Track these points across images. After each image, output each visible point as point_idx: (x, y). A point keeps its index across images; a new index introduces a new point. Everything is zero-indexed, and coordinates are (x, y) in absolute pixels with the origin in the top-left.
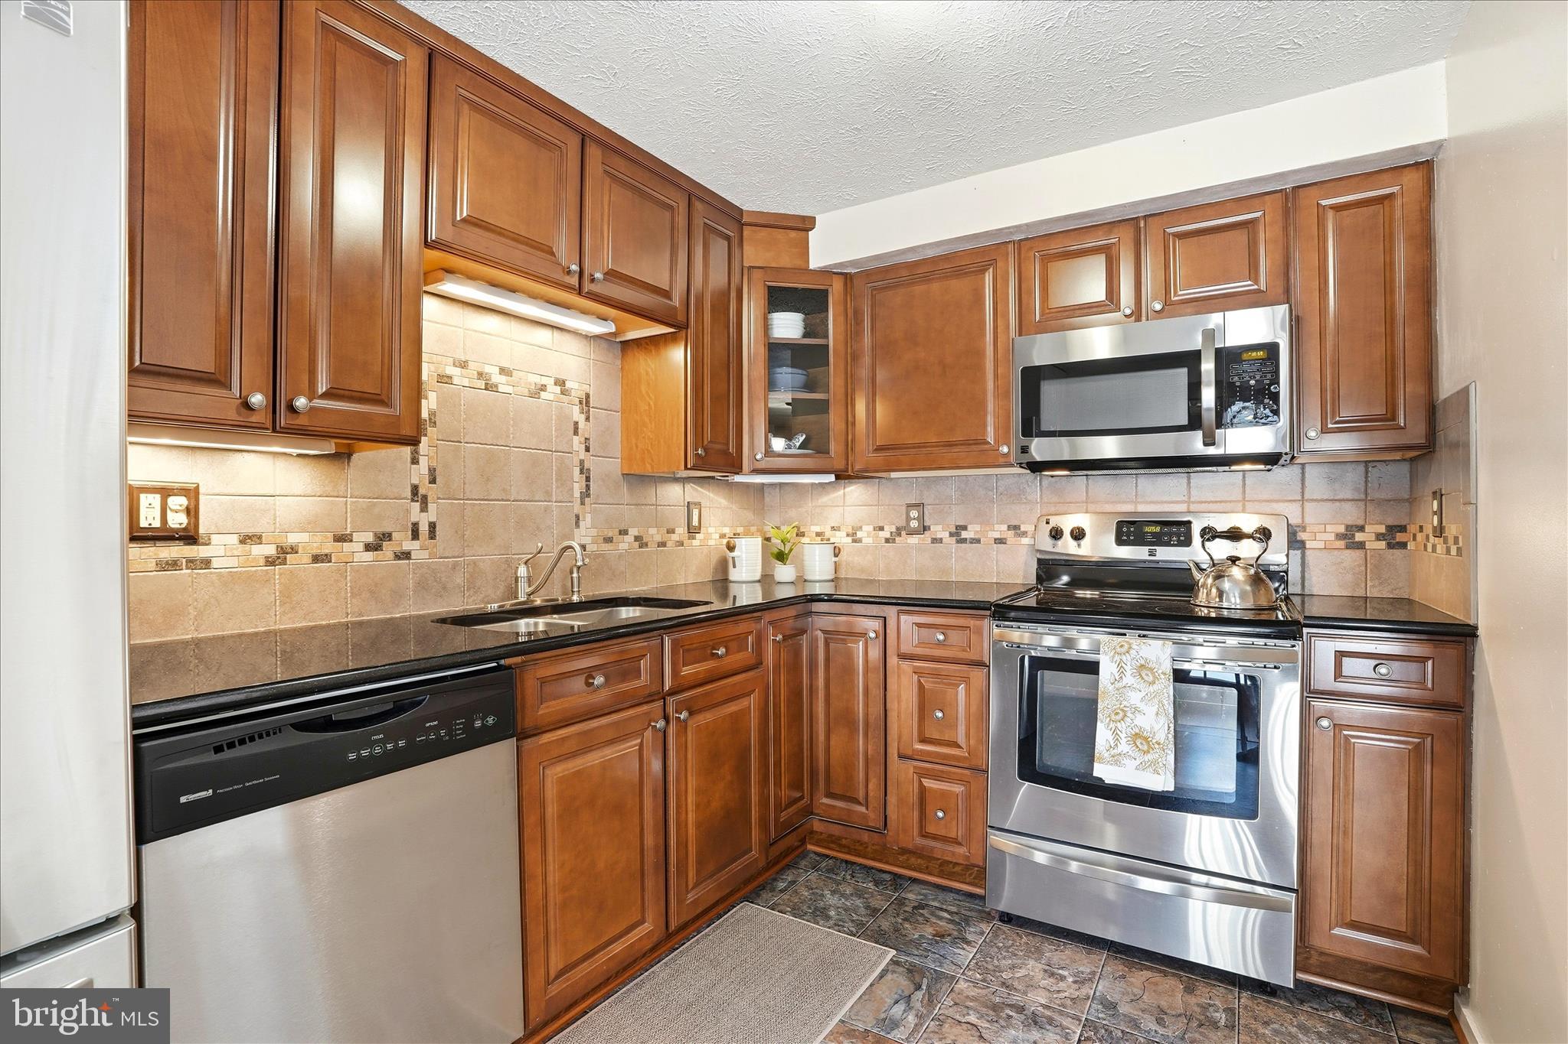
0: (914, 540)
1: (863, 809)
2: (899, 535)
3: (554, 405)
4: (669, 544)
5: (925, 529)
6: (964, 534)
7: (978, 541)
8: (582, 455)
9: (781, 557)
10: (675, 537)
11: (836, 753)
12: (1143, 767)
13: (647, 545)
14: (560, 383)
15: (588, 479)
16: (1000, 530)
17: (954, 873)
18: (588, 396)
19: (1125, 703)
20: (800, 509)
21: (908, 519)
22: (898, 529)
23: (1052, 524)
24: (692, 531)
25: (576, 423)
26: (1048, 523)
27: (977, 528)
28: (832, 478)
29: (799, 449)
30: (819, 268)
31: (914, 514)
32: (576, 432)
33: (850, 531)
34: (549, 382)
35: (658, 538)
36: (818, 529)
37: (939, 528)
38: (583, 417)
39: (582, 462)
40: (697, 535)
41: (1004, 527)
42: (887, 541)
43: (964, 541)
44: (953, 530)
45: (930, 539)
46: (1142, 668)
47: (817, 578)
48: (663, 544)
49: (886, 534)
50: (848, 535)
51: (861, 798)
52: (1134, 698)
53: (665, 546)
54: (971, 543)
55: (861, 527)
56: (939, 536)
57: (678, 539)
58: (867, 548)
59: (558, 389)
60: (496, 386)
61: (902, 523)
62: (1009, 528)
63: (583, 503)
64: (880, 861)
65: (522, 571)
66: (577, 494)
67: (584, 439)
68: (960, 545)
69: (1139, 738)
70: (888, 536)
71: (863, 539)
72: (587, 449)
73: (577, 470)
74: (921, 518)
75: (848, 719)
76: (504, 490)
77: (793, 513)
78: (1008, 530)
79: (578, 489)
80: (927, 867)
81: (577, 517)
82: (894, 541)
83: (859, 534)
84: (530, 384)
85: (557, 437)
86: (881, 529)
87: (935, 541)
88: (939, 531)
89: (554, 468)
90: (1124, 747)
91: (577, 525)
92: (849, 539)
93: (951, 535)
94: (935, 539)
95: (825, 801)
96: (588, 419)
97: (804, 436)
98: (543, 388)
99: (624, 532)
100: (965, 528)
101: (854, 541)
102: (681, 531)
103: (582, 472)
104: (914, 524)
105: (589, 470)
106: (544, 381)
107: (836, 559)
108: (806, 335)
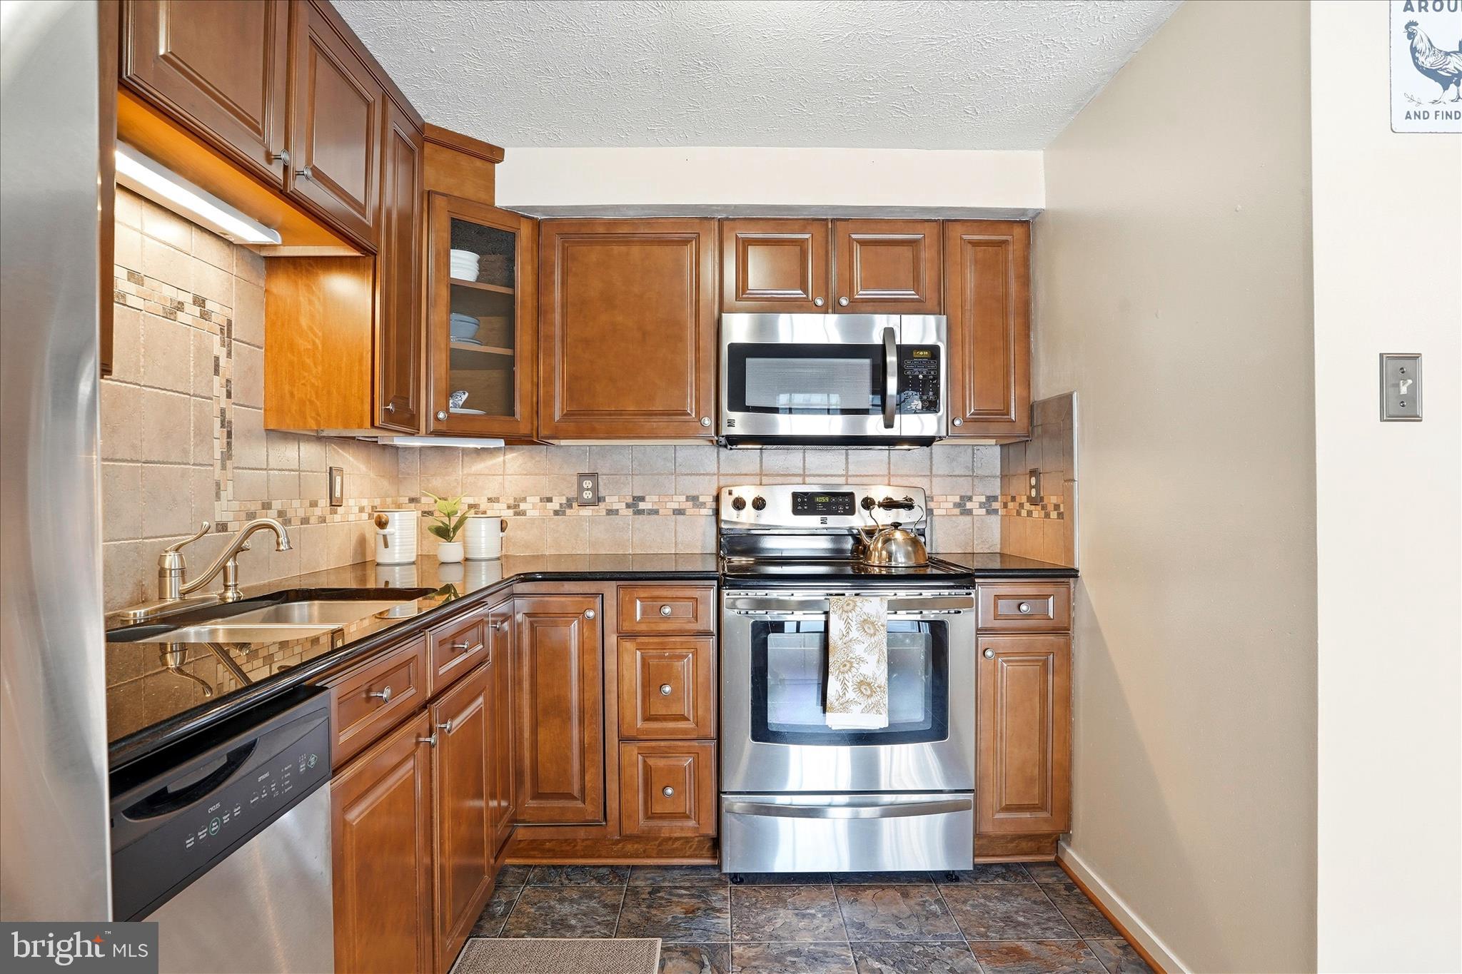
0: (587, 512)
1: (579, 804)
2: (570, 506)
3: (192, 332)
4: (313, 520)
5: (598, 500)
6: (642, 506)
7: (656, 512)
8: (224, 402)
9: (444, 533)
10: (318, 511)
11: (545, 749)
12: (867, 710)
13: (290, 522)
14: (200, 302)
15: (229, 435)
16: (679, 501)
17: (674, 849)
18: (229, 323)
19: (851, 655)
20: (447, 478)
21: (581, 489)
22: (568, 500)
23: (735, 495)
24: (335, 504)
25: (217, 359)
26: (730, 493)
27: (655, 498)
28: (501, 443)
29: (462, 407)
30: (506, 207)
31: (588, 484)
32: (217, 372)
33: (511, 502)
34: (187, 299)
35: (301, 513)
36: (471, 501)
37: (616, 498)
38: (225, 350)
39: (223, 412)
40: (338, 508)
41: (683, 498)
42: (556, 513)
43: (639, 512)
44: (630, 500)
45: (605, 511)
46: (866, 623)
47: (484, 556)
48: (305, 521)
49: (555, 505)
50: (509, 507)
51: (576, 793)
52: (859, 650)
53: (308, 523)
54: (649, 514)
55: (525, 499)
56: (615, 507)
57: (320, 514)
58: (533, 520)
59: (196, 311)
60: (124, 297)
61: (573, 494)
62: (688, 499)
63: (224, 467)
64: (592, 857)
65: (171, 561)
66: (218, 455)
67: (225, 381)
68: (637, 516)
69: (864, 685)
70: (558, 508)
71: (527, 511)
72: (229, 395)
73: (217, 422)
74: (595, 489)
75: (559, 709)
76: (134, 447)
77: (437, 482)
78: (687, 501)
79: (218, 446)
80: (644, 851)
81: (218, 485)
82: (564, 513)
83: (523, 506)
84: (165, 298)
85: (196, 376)
86: (550, 500)
87: (610, 512)
88: (613, 501)
89: (192, 418)
90: (851, 695)
91: (218, 497)
92: (511, 512)
93: (628, 506)
94: (611, 510)
95: (532, 803)
96: (229, 355)
97: (467, 394)
98: (180, 306)
99: (267, 506)
100: (642, 499)
101: (517, 514)
102: (324, 502)
103: (223, 426)
104: (588, 495)
105: (230, 422)
106: (182, 297)
107: (501, 534)
108: (478, 280)
